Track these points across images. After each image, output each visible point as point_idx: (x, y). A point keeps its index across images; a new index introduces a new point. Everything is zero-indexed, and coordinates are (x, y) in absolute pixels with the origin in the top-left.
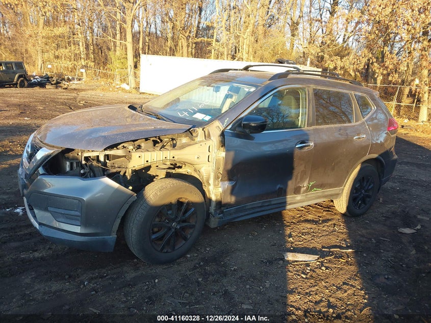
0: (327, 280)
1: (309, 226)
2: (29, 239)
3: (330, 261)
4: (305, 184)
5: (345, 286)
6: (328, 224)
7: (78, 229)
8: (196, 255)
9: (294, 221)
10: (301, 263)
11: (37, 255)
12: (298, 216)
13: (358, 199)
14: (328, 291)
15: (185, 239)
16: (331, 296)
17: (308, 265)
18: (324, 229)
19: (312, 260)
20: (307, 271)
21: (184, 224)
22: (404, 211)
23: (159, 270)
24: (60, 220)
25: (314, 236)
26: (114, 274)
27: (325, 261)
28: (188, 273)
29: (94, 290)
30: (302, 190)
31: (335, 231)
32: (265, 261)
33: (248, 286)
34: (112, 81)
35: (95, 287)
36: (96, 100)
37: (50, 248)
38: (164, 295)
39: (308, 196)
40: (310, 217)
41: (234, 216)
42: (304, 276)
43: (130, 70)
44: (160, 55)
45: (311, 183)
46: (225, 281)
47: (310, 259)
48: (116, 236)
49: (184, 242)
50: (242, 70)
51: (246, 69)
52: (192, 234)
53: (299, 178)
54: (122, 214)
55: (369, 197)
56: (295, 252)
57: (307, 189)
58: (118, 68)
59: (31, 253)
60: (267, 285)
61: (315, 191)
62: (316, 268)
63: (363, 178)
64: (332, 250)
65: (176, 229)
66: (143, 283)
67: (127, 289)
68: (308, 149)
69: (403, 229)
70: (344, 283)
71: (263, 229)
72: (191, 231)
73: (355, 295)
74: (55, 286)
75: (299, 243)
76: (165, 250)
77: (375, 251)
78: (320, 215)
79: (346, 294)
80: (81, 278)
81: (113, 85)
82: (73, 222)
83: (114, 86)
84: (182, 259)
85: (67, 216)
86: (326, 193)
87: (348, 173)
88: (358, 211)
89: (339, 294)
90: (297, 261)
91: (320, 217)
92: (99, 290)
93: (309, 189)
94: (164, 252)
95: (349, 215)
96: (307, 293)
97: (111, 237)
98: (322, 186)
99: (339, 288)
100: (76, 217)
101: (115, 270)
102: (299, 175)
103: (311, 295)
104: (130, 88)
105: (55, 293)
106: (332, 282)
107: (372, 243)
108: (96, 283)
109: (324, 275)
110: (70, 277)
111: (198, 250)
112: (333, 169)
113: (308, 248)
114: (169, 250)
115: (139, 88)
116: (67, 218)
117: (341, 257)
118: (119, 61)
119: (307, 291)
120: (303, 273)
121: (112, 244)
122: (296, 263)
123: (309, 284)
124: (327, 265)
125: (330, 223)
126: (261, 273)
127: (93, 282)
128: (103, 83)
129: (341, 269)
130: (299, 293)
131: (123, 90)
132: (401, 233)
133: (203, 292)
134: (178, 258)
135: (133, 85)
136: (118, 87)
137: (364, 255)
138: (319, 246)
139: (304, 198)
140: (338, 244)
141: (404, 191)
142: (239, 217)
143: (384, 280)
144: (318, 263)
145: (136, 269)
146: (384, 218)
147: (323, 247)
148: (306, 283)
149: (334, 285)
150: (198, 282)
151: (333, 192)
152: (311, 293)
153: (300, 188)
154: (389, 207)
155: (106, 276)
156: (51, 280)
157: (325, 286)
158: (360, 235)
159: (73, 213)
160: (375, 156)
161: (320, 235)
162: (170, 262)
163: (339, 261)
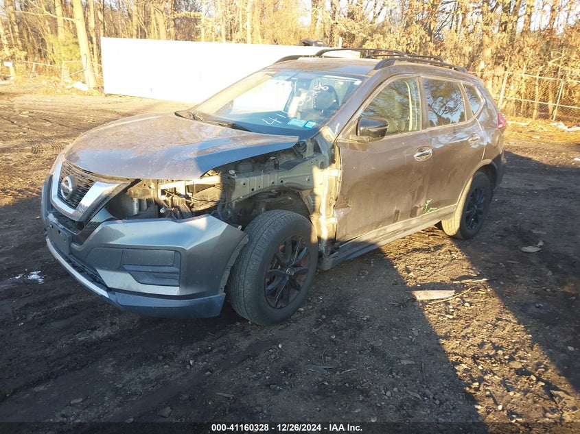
0: (477, 318)
1: (422, 255)
2: (75, 315)
3: (469, 296)
4: (422, 203)
5: (499, 322)
6: (442, 251)
7: (175, 291)
8: (310, 307)
9: (401, 251)
10: (438, 301)
11: (100, 334)
12: (403, 245)
13: (471, 217)
14: (485, 330)
15: (298, 288)
16: (491, 336)
17: (447, 303)
18: (441, 257)
19: (450, 297)
20: (451, 310)
21: (299, 269)
22: (515, 227)
23: (274, 332)
24: (145, 281)
25: (434, 267)
26: (221, 345)
27: (465, 296)
28: (314, 330)
29: (207, 370)
30: (419, 211)
31: (455, 259)
32: (396, 304)
33: (395, 338)
34: (57, 79)
35: (206, 366)
36: (44, 107)
37: (112, 324)
38: (301, 363)
39: (423, 219)
40: (418, 245)
41: (349, 252)
42: (451, 317)
43: (86, 62)
44: (124, 37)
45: (428, 202)
46: (364, 334)
47: (447, 296)
48: (225, 294)
49: (297, 292)
50: (314, 56)
51: (320, 54)
52: (304, 281)
53: (416, 196)
54: (231, 263)
55: (480, 213)
56: (425, 289)
57: (424, 209)
58: (64, 58)
59: (90, 333)
60: (416, 334)
61: (431, 210)
62: (459, 305)
63: (476, 190)
64: (463, 281)
65: (290, 276)
66: (266, 351)
67: (250, 362)
68: (427, 157)
69: (526, 248)
70: (498, 319)
71: (372, 265)
72: (304, 277)
73: (516, 331)
74: (153, 372)
75: (423, 278)
76: (279, 306)
77: (510, 277)
78: (427, 241)
79: (506, 332)
80: (180, 357)
81: (62, 84)
82: (167, 282)
83: (63, 87)
84: (297, 315)
85: (156, 274)
86: (441, 213)
87: (463, 185)
88: (470, 232)
89: (498, 332)
90: (433, 300)
91: (429, 243)
92: (214, 368)
93: (425, 210)
94: (279, 308)
95: (462, 238)
96: (464, 337)
97: (219, 295)
98: (437, 204)
99: (495, 326)
100: (171, 275)
101: (219, 340)
102: (416, 192)
103: (469, 338)
104: (89, 88)
105: (157, 380)
106: (484, 320)
107: (502, 268)
108: (204, 360)
109: (471, 312)
110: (165, 357)
111: (309, 301)
112: (449, 182)
113: (437, 283)
114: (283, 306)
115: (103, 87)
116: (156, 277)
117: (478, 289)
118: (66, 48)
119: (463, 334)
120: (447, 313)
121: (220, 305)
122: (433, 302)
123: (460, 325)
124: (469, 300)
125: (444, 249)
126: (401, 319)
127: (200, 359)
128: (44, 82)
129: (486, 303)
130: (455, 337)
131: (78, 91)
132: (526, 252)
133: (346, 352)
134: (292, 315)
135: (93, 84)
136: (69, 87)
137: (502, 283)
138: (447, 280)
139: (419, 221)
140: (467, 274)
141: (503, 202)
142: (353, 253)
143: (536, 310)
144: (458, 299)
145: (247, 335)
146: (499, 237)
147: (452, 280)
148: (456, 325)
149: (487, 323)
150: (332, 340)
151: (447, 211)
152: (468, 335)
153: (416, 208)
154: (497, 224)
155: (211, 350)
156: (141, 365)
157: (480, 326)
158: (483, 260)
159: (166, 269)
160: (489, 161)
161: (441, 265)
162: (285, 320)
163: (479, 294)
